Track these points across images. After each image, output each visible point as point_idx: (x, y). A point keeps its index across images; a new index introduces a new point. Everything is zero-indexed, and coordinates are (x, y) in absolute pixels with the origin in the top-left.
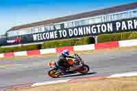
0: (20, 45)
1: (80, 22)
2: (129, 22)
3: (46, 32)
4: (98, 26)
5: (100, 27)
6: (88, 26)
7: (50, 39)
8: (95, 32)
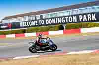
0: (10, 30)
1: (54, 14)
2: (88, 15)
3: (29, 21)
4: (67, 18)
5: (68, 19)
6: (59, 17)
7: (32, 26)
8: (64, 22)
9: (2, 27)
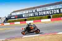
0: (17, 19)
1: (44, 9)
5: (53, 11)
6: (48, 11)
9: (12, 18)
